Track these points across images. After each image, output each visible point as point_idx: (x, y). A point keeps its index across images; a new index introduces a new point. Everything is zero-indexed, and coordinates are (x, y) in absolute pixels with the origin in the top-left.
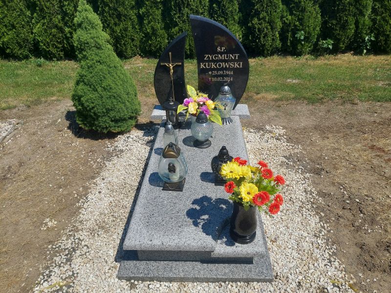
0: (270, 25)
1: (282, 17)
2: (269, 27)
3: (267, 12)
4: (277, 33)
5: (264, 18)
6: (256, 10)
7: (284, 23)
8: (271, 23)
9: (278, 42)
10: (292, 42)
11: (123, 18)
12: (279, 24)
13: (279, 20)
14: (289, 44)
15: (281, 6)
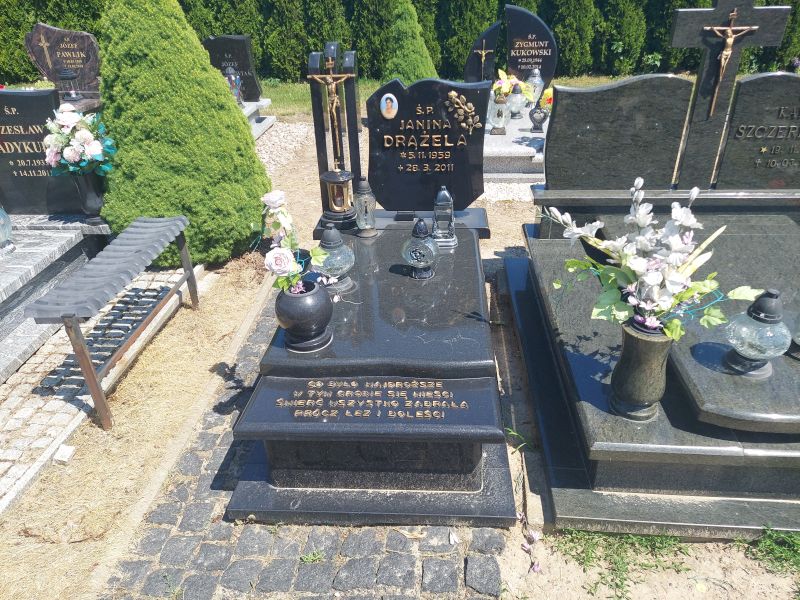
0: (578, 34)
1: (594, 24)
2: (577, 37)
3: (575, 17)
4: (587, 44)
5: (570, 25)
6: (561, 15)
7: (597, 32)
8: (580, 31)
9: (589, 57)
10: (607, 57)
12: (590, 34)
13: (591, 27)
14: (602, 60)
15: (593, 9)
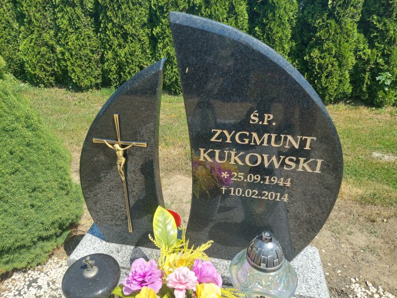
0: (338, 60)
1: (356, 51)
2: (336, 64)
3: (333, 42)
4: (347, 72)
5: (329, 50)
6: (319, 38)
7: (359, 59)
8: (339, 57)
9: (348, 85)
10: (369, 88)
11: (130, 38)
12: (351, 61)
13: (352, 53)
14: (364, 89)
15: (356, 34)
